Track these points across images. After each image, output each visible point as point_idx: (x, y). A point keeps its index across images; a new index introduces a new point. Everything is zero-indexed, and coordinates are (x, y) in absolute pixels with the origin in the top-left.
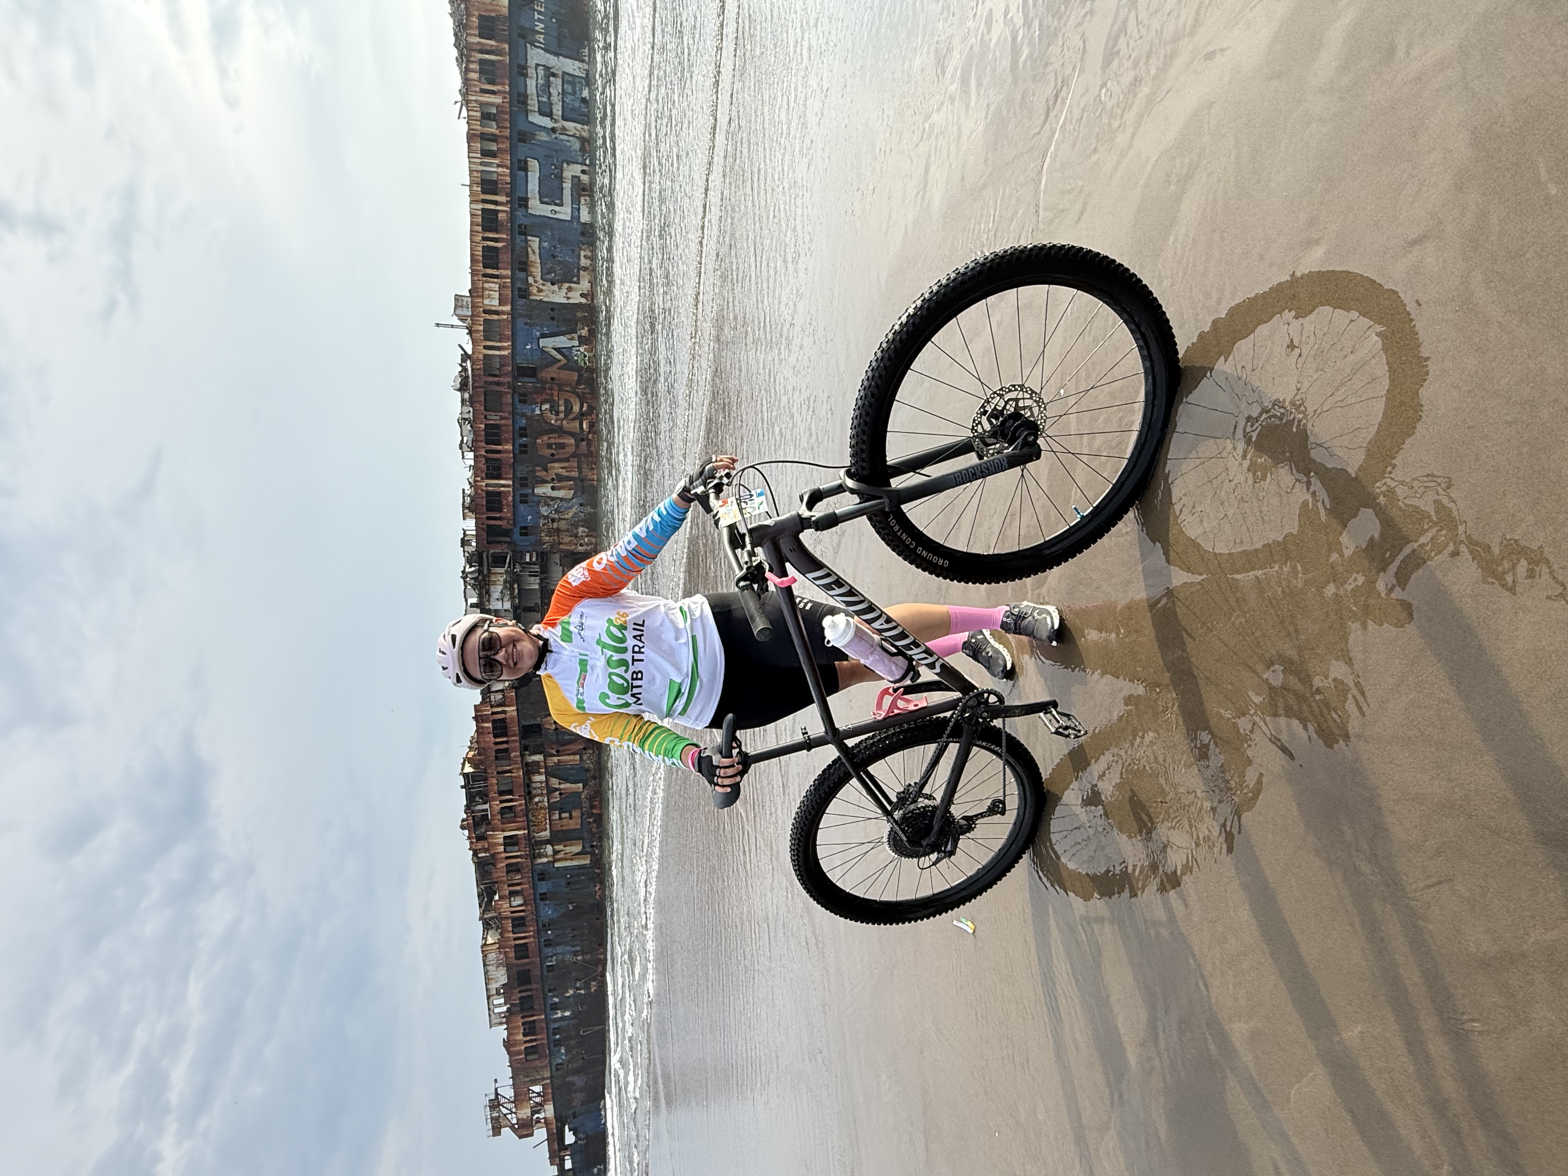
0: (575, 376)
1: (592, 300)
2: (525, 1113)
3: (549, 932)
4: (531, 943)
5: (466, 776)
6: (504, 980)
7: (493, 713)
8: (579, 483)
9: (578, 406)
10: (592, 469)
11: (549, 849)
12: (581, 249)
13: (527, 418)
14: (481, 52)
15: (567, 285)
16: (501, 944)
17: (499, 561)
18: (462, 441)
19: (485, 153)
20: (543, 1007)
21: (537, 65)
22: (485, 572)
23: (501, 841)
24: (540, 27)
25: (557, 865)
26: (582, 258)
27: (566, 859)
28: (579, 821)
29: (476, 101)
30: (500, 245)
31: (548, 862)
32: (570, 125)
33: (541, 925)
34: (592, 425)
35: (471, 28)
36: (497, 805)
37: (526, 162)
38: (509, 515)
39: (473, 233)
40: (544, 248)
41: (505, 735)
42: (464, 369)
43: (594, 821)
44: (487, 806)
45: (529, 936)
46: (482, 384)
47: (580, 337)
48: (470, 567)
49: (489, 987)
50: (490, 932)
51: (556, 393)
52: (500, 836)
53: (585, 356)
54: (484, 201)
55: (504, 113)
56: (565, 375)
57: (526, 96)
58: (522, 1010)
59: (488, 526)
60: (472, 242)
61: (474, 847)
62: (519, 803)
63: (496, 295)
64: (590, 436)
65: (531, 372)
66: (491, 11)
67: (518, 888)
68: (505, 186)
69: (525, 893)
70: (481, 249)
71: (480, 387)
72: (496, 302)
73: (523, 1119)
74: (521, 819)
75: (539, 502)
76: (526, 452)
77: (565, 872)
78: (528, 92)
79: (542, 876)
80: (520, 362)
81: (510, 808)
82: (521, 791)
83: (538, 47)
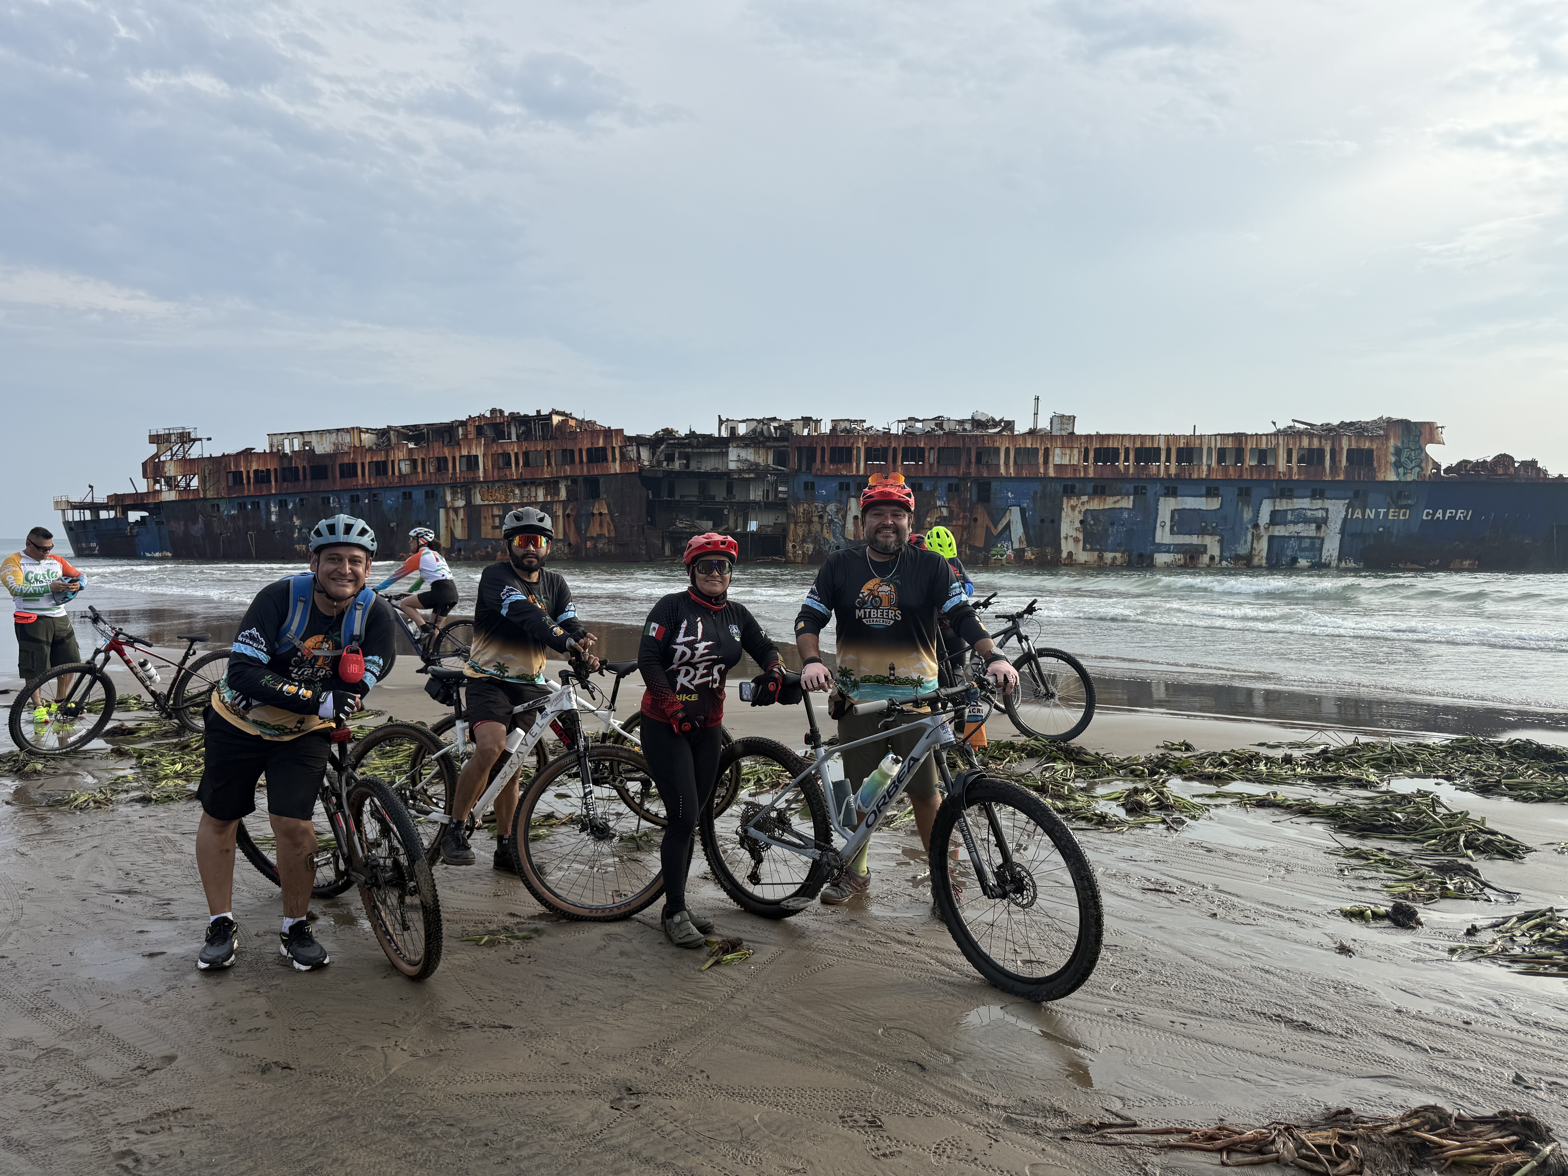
0: (980, 544)
2: (171, 470)
4: (358, 480)
6: (319, 450)
7: (613, 448)
11: (460, 503)
13: (933, 492)
14: (1333, 452)
15: (1081, 536)
18: (918, 421)
19: (1222, 454)
20: (284, 492)
21: (1327, 510)
23: (474, 453)
24: (1371, 514)
25: (442, 512)
27: (447, 521)
29: (1278, 444)
30: (1122, 465)
32: (1264, 544)
33: (376, 492)
35: (1357, 441)
37: (1217, 496)
39: (1134, 437)
42: (996, 424)
44: (514, 438)
46: (969, 446)
47: (1022, 550)
48: (775, 428)
49: (314, 435)
51: (960, 523)
52: (478, 451)
53: (1002, 555)
54: (1168, 450)
55: (1268, 473)
57: (1290, 497)
58: (284, 469)
60: (1123, 436)
62: (514, 472)
63: (1066, 461)
66: (1379, 462)
67: (419, 469)
68: (1187, 474)
69: (413, 476)
70: (1116, 446)
71: (965, 443)
72: (1058, 461)
73: (163, 468)
75: (840, 502)
78: (1295, 500)
79: (430, 495)
80: (994, 485)
81: (509, 464)
82: (527, 476)
83: (1347, 511)
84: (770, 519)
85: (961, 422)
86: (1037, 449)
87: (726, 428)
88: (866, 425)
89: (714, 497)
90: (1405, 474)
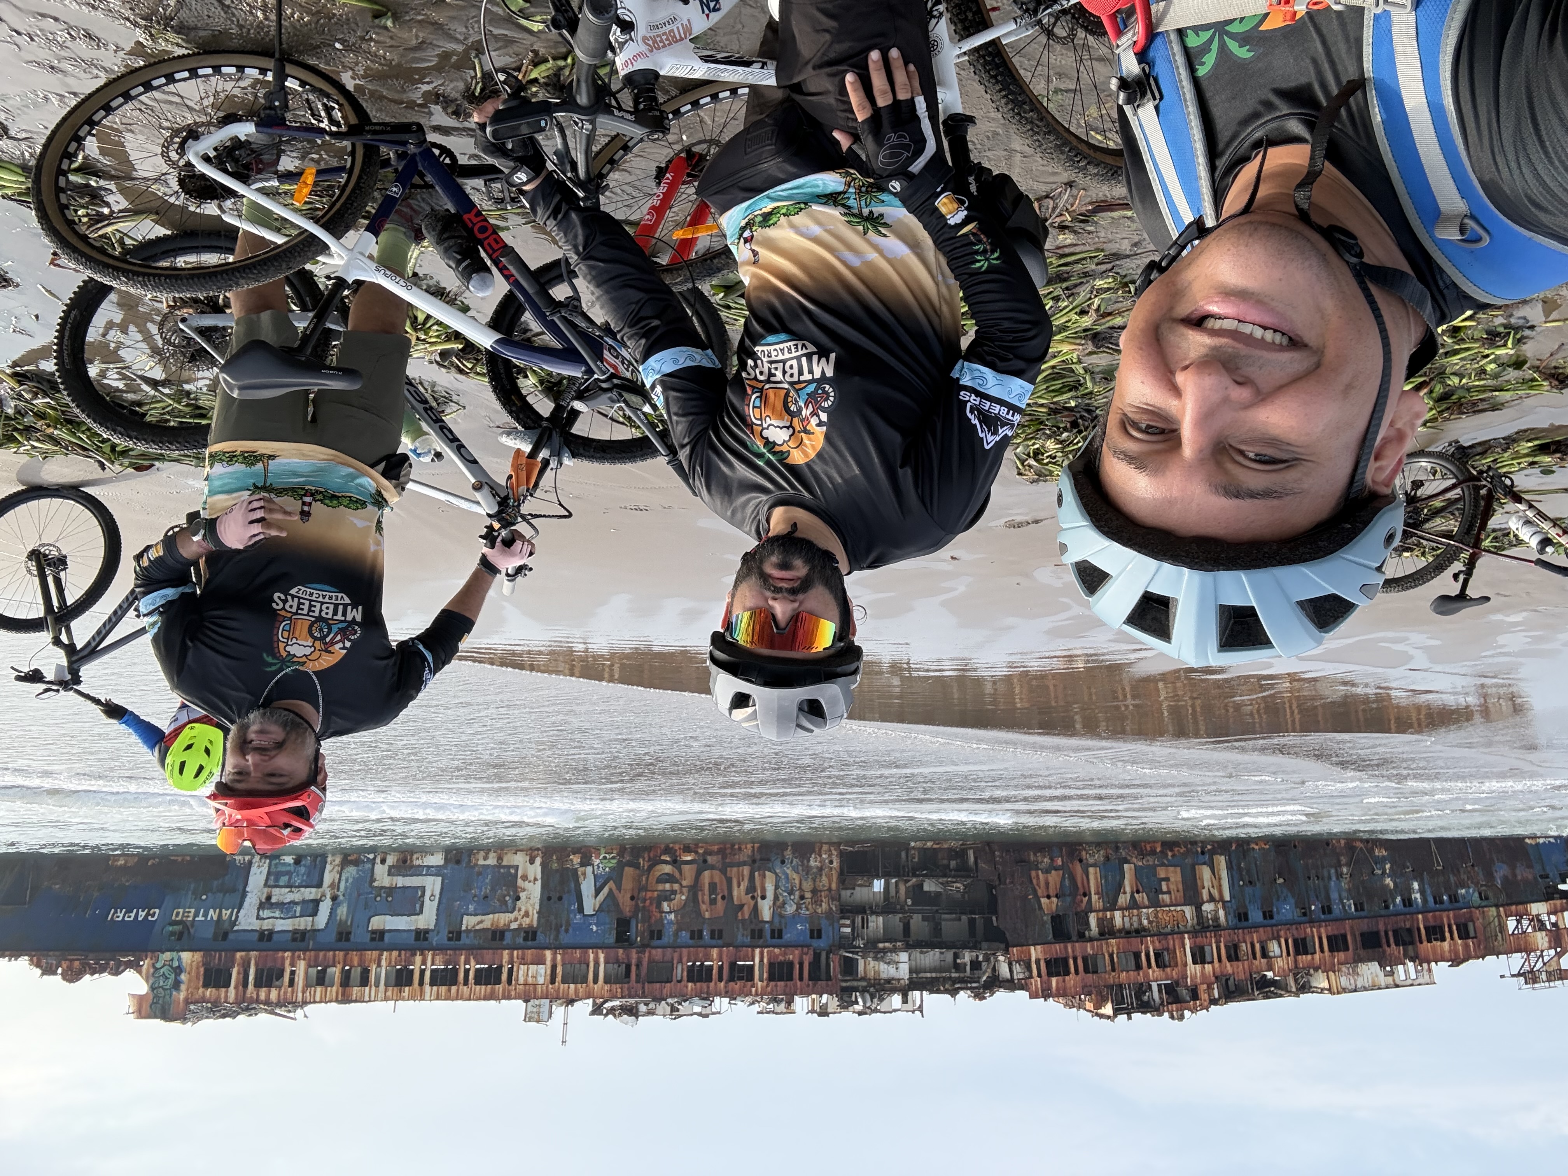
0: (628, 870)
1: (538, 849)
2: (1541, 939)
3: (1313, 908)
4: (1326, 931)
5: (1117, 1012)
6: (1374, 966)
7: (1039, 975)
8: (756, 865)
9: (664, 866)
10: (739, 848)
11: (1207, 907)
12: (476, 865)
13: (680, 930)
14: (245, 984)
15: (520, 882)
16: (1328, 969)
17: (849, 967)
18: (700, 1014)
19: (364, 981)
20: (1407, 916)
21: (258, 917)
22: (864, 984)
23: (1198, 967)
24: (213, 914)
25: (1228, 898)
26: (488, 862)
27: (1220, 885)
28: (1171, 869)
29: (303, 992)
30: (472, 966)
31: (1224, 908)
32: (328, 879)
33: (1303, 919)
34: (687, 849)
35: (219, 997)
36: (1154, 972)
37: (374, 932)
38: (797, 952)
39: (458, 997)
40: (475, 909)
41: (1065, 961)
42: (612, 1011)
43: (1172, 850)
44: (1154, 986)
45: (1318, 934)
46: (639, 985)
47: (583, 864)
48: (857, 1003)
49: (1383, 985)
50: (1314, 984)
51: (649, 894)
52: (1193, 970)
53: (605, 858)
54: (421, 983)
55: (316, 957)
56: (628, 883)
57: (295, 932)
58: (1412, 943)
59: (810, 979)
60: (470, 999)
61: (1206, 1004)
62: (1151, 945)
63: (533, 968)
64: (701, 851)
65: (623, 925)
66: (198, 973)
67: (1257, 946)
68: (403, 956)
69: (1264, 938)
70: (478, 987)
71: (643, 988)
72: (541, 969)
73: (1550, 941)
74: (1171, 942)
75: (781, 916)
76: (720, 932)
77: (1236, 887)
78: (290, 928)
79: (1242, 916)
80: (611, 939)
81: (1157, 955)
82: (1135, 941)
83: (237, 917)
84: (860, 894)
85: (651, 1013)
86: (563, 982)
87: (914, 1002)
88: (756, 1007)
89: (924, 919)
90: (172, 960)
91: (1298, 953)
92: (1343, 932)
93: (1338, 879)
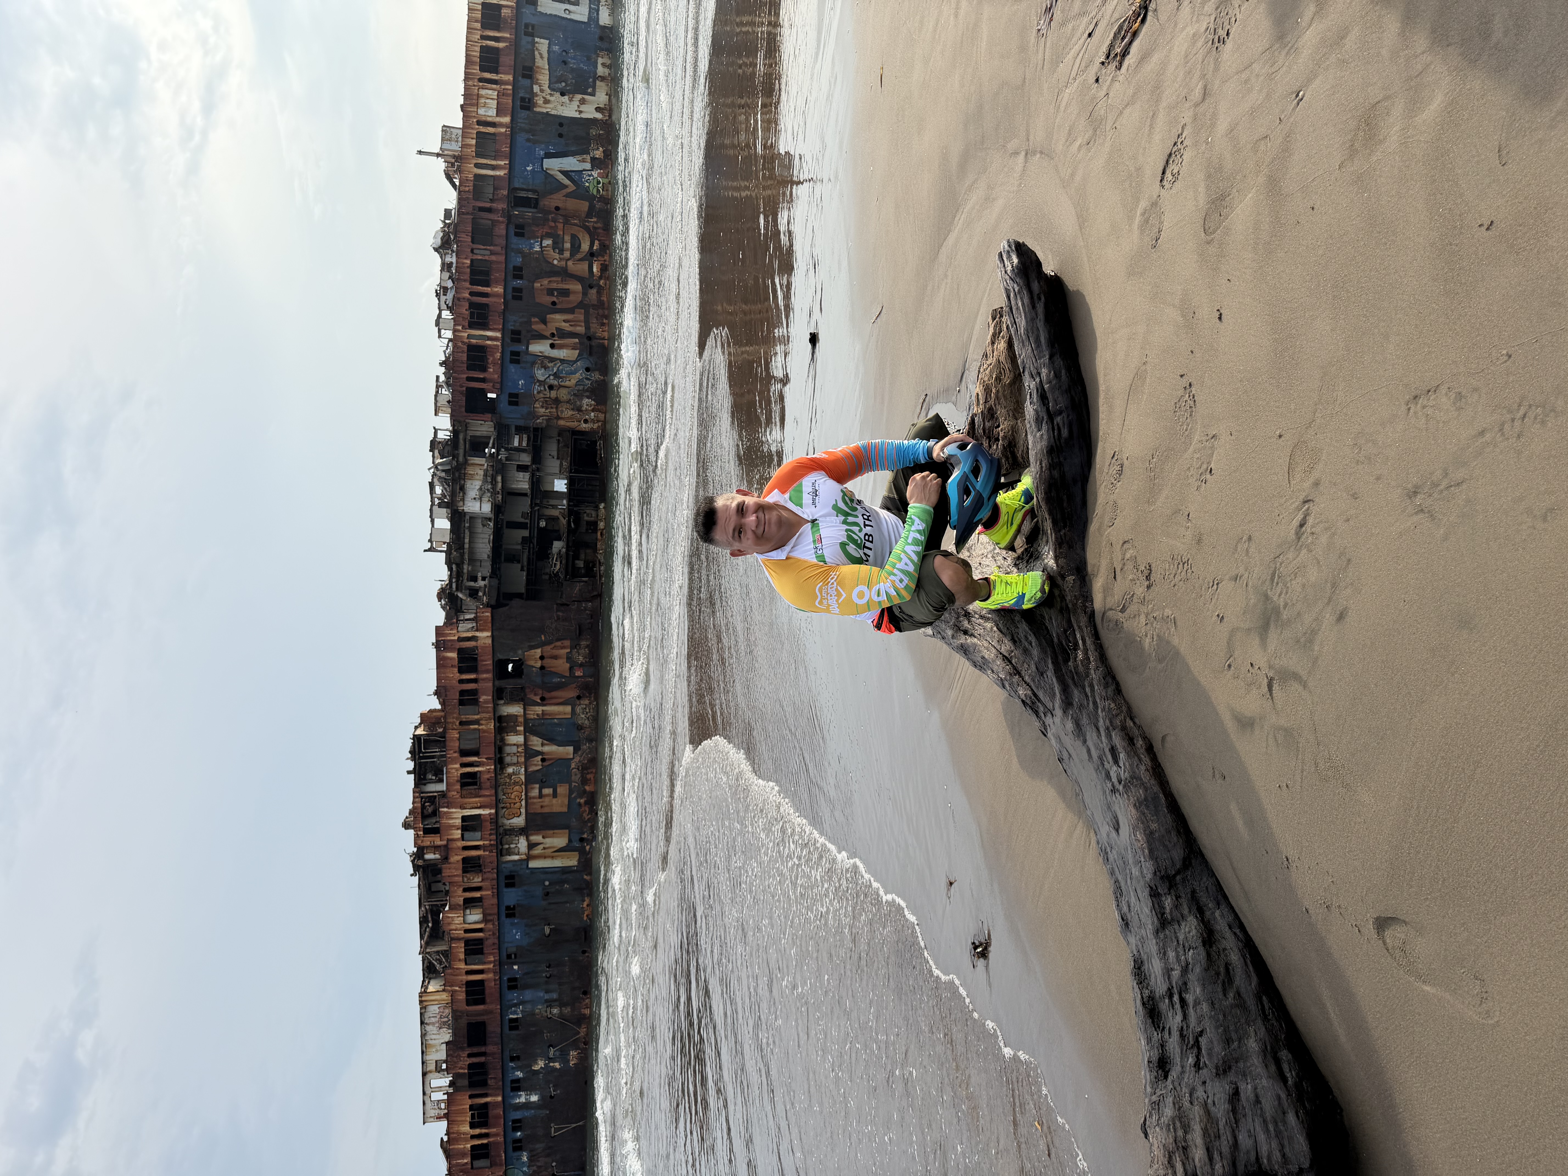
0: (585, 206)
1: (610, 116)
3: (516, 967)
4: (488, 980)
5: (417, 739)
6: (448, 1044)
7: (460, 638)
8: (585, 340)
9: (588, 243)
10: (603, 324)
11: (522, 844)
12: (598, 56)
13: (524, 256)
15: (579, 97)
16: (448, 989)
17: (479, 445)
20: (501, 1083)
22: (461, 464)
23: (458, 822)
25: (533, 864)
26: (599, 66)
27: (545, 857)
28: (566, 802)
30: (501, 45)
31: (520, 860)
34: (604, 268)
39: (470, 30)
41: (473, 670)
43: (586, 803)
45: (487, 970)
47: (593, 159)
50: (433, 978)
51: (560, 226)
52: (456, 816)
53: (599, 183)
56: (573, 204)
58: (472, 1085)
60: (467, 41)
61: (418, 850)
62: (485, 768)
63: (494, 104)
64: (602, 282)
65: (531, 199)
67: (477, 895)
69: (487, 903)
70: (479, 49)
72: (492, 112)
74: (488, 793)
75: (533, 363)
76: (520, 298)
77: (542, 877)
80: (518, 184)
81: (473, 775)
82: (491, 751)
84: (552, 461)
87: (439, 541)
91: (468, 942)
92: (488, 1000)
93: (547, 1001)
